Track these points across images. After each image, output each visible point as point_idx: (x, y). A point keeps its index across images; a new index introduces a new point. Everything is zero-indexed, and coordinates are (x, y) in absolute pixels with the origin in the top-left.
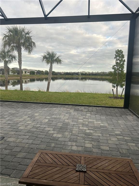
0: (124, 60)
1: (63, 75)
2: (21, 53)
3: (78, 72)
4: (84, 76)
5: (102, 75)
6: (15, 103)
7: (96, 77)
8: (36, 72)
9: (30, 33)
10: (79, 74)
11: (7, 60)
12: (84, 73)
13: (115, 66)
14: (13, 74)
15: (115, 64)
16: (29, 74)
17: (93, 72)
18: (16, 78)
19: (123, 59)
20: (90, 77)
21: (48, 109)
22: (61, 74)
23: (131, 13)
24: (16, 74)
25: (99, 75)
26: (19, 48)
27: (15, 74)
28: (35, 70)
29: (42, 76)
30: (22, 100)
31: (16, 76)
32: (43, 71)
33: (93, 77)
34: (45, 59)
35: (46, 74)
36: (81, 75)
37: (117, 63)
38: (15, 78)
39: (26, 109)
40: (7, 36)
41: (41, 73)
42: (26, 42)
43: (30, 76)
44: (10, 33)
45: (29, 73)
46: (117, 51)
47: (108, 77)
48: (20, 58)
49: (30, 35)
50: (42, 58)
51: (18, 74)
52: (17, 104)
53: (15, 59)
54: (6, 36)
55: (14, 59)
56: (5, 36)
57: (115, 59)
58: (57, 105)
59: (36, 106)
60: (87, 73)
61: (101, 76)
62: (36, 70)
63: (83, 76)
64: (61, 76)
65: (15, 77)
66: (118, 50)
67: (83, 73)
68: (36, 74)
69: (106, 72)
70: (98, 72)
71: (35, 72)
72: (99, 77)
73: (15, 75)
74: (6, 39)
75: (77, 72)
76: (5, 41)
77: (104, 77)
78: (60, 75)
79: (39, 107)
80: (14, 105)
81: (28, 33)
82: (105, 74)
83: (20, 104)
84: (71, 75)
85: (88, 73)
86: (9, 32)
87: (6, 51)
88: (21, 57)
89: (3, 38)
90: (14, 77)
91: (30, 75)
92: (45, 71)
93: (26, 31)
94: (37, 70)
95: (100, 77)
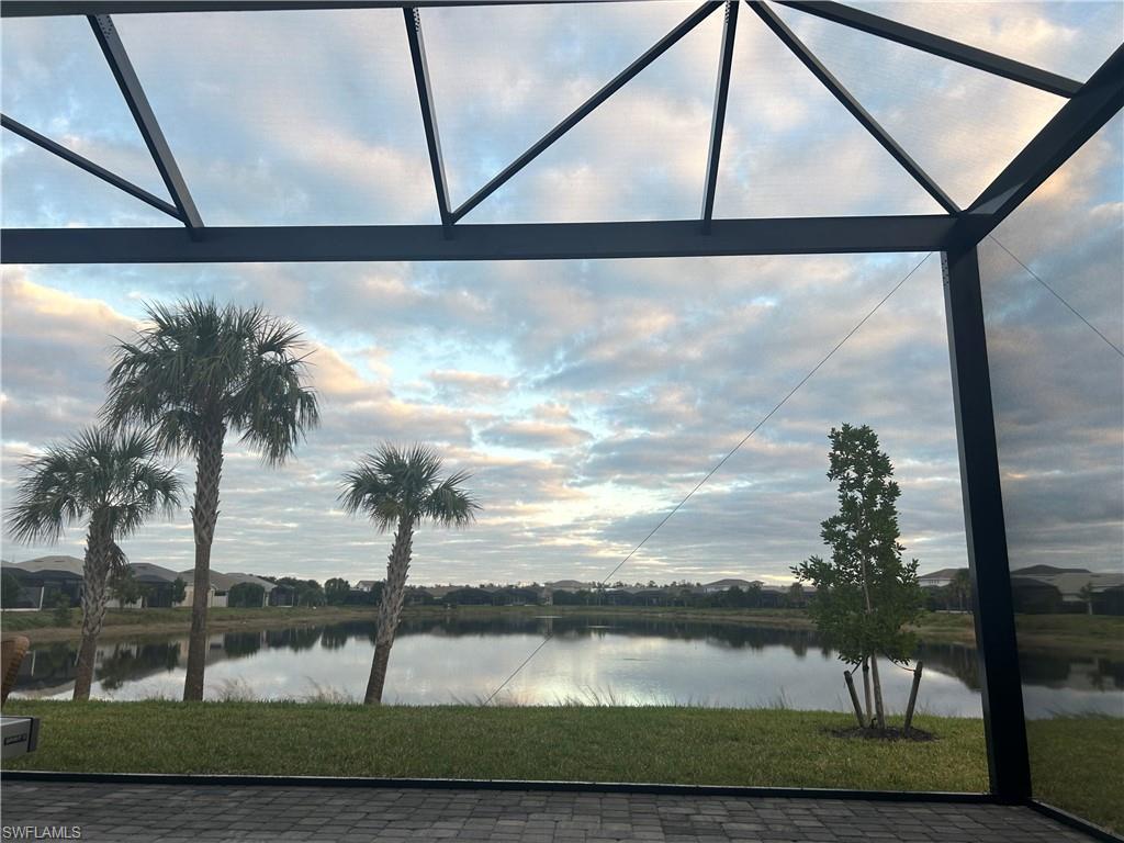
0: (890, 483)
1: (441, 603)
2: (218, 460)
3: (535, 584)
4: (570, 611)
5: (679, 603)
6: (189, 791)
7: (645, 614)
8: (269, 587)
9: (287, 341)
10: (543, 595)
11: (113, 504)
12: (574, 591)
13: (835, 521)
14: (121, 602)
15: (839, 514)
16: (222, 601)
17: (620, 585)
18: (139, 629)
19: (887, 480)
20: (607, 612)
21: (459, 826)
22: (431, 597)
23: (946, 213)
24: (140, 601)
25: (662, 604)
26: (210, 429)
27: (129, 606)
28: (264, 578)
29: (304, 614)
30: (233, 767)
31: (136, 618)
32: (313, 584)
33: (627, 613)
34: (368, 496)
35: (330, 603)
36: (554, 603)
37: (849, 504)
38: (128, 629)
39: (287, 834)
40: (144, 358)
41: (300, 597)
42: (260, 394)
43: (232, 618)
44: (162, 343)
45: (223, 594)
46: (838, 434)
47: (714, 616)
48: (210, 486)
49: (290, 353)
50: (350, 487)
51: (150, 606)
52: (201, 798)
53: (167, 496)
54: (137, 357)
55: (160, 496)
56: (131, 355)
57: (837, 482)
58: (513, 797)
59: (362, 809)
60: (589, 592)
61: (673, 608)
62: (271, 580)
63: (567, 608)
64: (427, 613)
65: (131, 623)
66: (846, 427)
67: (567, 589)
68: (266, 602)
69: (698, 584)
70: (651, 586)
71: (263, 589)
72: (662, 615)
73: (129, 611)
74: (133, 372)
75: (525, 585)
76: (128, 384)
77: (691, 615)
78: (425, 604)
79: (388, 816)
80: (183, 809)
81: (277, 344)
82: (696, 596)
83: (225, 796)
84: (491, 602)
85: (592, 590)
86: (160, 334)
87: (118, 445)
88: (217, 480)
89: (120, 367)
90: (124, 623)
91: (233, 612)
92: (328, 582)
93: (268, 331)
94: (279, 577)
95: (670, 615)
